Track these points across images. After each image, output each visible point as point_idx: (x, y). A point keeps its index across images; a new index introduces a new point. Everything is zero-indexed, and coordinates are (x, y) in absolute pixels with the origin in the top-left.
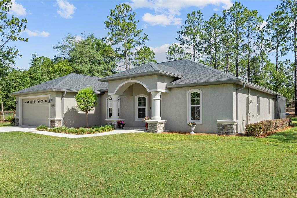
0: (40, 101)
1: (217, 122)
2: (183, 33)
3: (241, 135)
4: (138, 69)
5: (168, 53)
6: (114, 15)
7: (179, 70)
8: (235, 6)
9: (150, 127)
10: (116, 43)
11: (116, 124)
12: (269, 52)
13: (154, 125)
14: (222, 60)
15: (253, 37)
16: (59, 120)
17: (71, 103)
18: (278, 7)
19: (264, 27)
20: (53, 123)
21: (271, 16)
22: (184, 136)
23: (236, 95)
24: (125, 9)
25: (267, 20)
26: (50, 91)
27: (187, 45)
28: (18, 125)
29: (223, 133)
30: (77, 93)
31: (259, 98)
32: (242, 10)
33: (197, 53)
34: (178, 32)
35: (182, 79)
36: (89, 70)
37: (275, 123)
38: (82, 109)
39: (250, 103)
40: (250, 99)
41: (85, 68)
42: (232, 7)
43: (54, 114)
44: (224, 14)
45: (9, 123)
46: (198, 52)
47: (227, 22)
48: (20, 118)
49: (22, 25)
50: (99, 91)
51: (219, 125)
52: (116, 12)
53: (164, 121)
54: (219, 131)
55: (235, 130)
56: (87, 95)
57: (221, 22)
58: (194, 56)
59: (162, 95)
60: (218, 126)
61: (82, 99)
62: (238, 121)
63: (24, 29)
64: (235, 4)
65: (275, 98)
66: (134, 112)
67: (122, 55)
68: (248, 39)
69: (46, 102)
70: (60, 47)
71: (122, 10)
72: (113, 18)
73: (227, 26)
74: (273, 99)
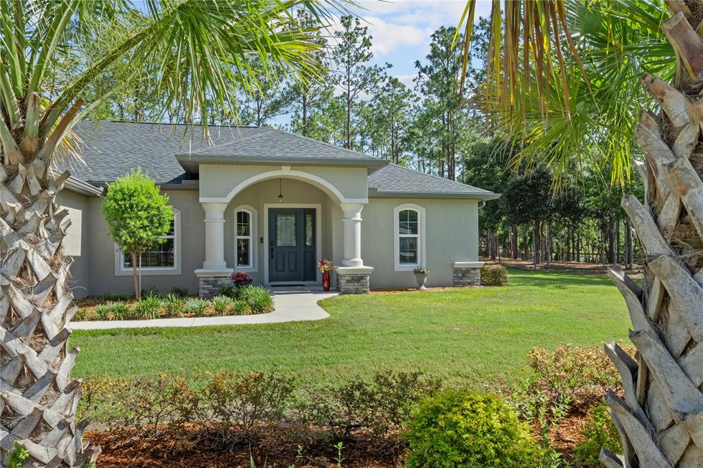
1: (453, 264)
13: (361, 277)
29: (464, 284)
54: (456, 281)
60: (455, 273)
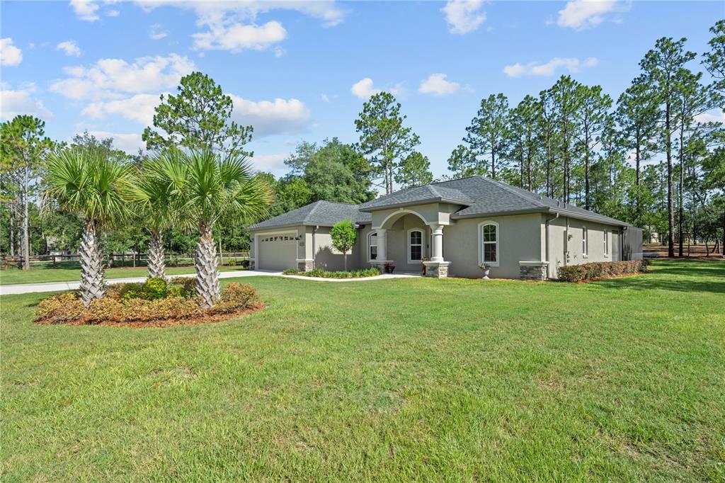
0: (284, 238)
1: (519, 263)
2: (476, 131)
3: (553, 280)
4: (411, 196)
5: (451, 161)
6: (369, 110)
7: (468, 193)
8: (561, 83)
9: (429, 270)
10: (371, 151)
11: (383, 267)
12: (623, 152)
13: (435, 268)
14: (542, 168)
15: (594, 129)
16: (309, 262)
17: (325, 240)
18: (637, 80)
19: (615, 113)
20: (302, 266)
21: (625, 93)
22: (473, 281)
23: (546, 227)
24: (386, 101)
25: (619, 101)
26: (298, 225)
27: (482, 148)
28: (253, 269)
29: (528, 278)
30: (332, 227)
31: (587, 231)
32: (574, 88)
33: (499, 160)
34: (467, 129)
35: (472, 207)
36: (335, 192)
37: (611, 267)
38: (340, 249)
39: (569, 238)
40: (569, 233)
41: (329, 190)
42: (556, 85)
43: (303, 255)
44: (543, 98)
45: (242, 267)
46: (500, 158)
47: (547, 110)
48: (256, 260)
49: (246, 134)
50: (357, 223)
51: (522, 268)
52: (372, 106)
53: (448, 262)
54: (522, 275)
55: (544, 274)
56: (346, 229)
57: (537, 109)
58: (493, 166)
59: (445, 228)
61: (337, 234)
62: (548, 262)
63: (250, 140)
64: (560, 80)
65: (619, 230)
66: (406, 251)
67: (379, 167)
68: (585, 134)
69: (292, 239)
70: (294, 161)
71: (380, 102)
72: (368, 114)
73: (547, 115)
74: (614, 232)
